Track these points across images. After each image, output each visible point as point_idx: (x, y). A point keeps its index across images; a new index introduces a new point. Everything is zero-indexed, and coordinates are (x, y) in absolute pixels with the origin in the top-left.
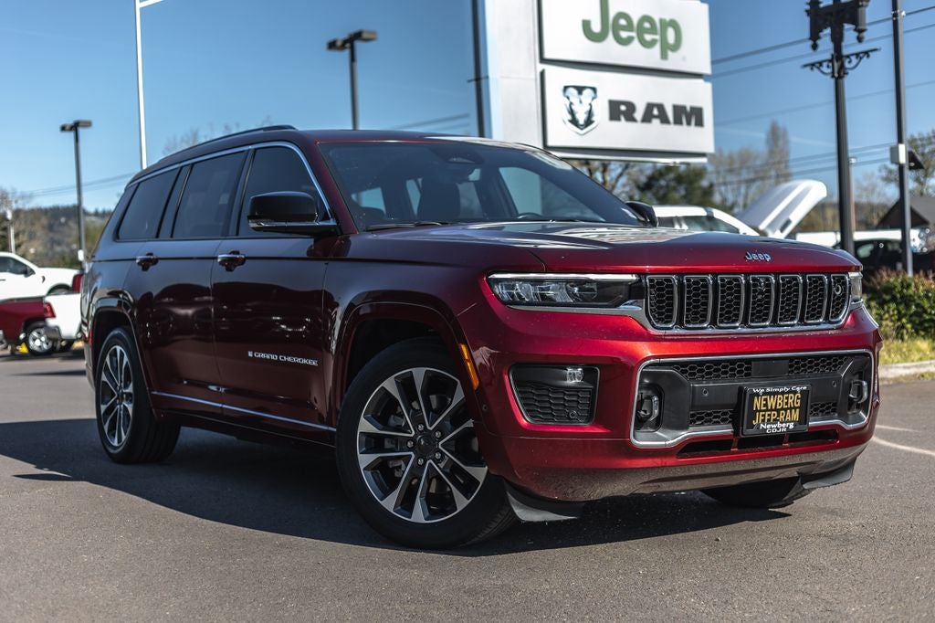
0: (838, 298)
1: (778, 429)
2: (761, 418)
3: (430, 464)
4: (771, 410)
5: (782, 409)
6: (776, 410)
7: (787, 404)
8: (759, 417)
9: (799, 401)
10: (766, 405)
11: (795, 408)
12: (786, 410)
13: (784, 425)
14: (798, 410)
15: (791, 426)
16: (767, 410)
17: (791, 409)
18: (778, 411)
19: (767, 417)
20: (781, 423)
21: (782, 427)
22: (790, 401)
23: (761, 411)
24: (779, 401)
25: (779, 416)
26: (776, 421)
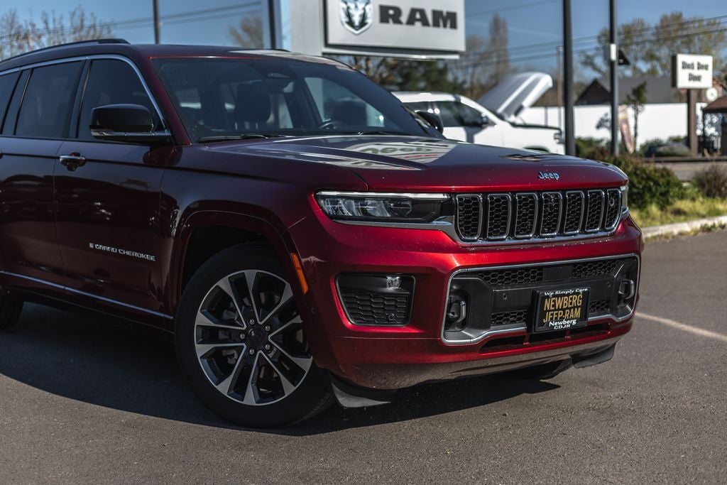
0: (612, 209)
1: (563, 326)
2: (550, 317)
3: (260, 354)
4: (559, 310)
5: (567, 308)
6: (562, 309)
7: (571, 304)
8: (549, 316)
9: (581, 301)
10: (554, 306)
11: (577, 307)
12: (570, 309)
13: (568, 322)
14: (580, 309)
15: (574, 323)
16: (555, 310)
17: (574, 308)
18: (564, 310)
19: (555, 316)
20: (566, 320)
21: (567, 324)
22: (574, 301)
23: (550, 311)
24: (565, 302)
25: (564, 314)
26: (562, 319)
